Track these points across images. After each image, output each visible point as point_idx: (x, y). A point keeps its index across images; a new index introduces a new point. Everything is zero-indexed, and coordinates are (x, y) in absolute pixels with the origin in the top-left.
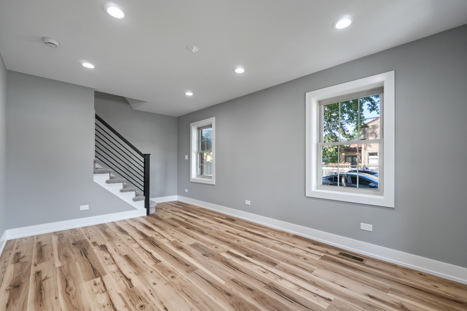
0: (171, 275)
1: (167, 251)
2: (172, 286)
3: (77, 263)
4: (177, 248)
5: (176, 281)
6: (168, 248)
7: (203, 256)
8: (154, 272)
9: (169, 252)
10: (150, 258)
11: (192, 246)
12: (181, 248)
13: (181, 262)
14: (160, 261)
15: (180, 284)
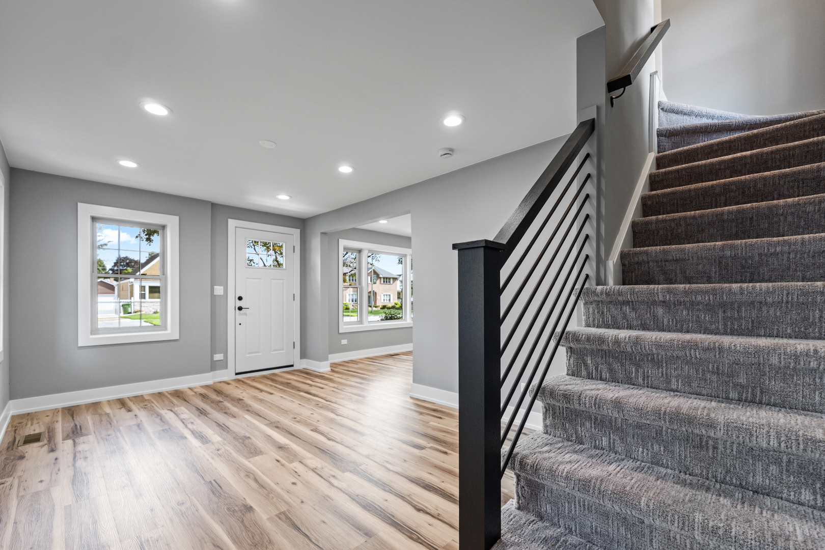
0: (297, 420)
1: (304, 442)
2: (296, 413)
3: (418, 427)
4: (288, 448)
5: (292, 416)
6: (303, 448)
7: (251, 437)
8: (316, 421)
9: (301, 441)
10: (327, 433)
11: (261, 452)
12: (281, 447)
13: (284, 431)
14: (312, 430)
15: (288, 414)
